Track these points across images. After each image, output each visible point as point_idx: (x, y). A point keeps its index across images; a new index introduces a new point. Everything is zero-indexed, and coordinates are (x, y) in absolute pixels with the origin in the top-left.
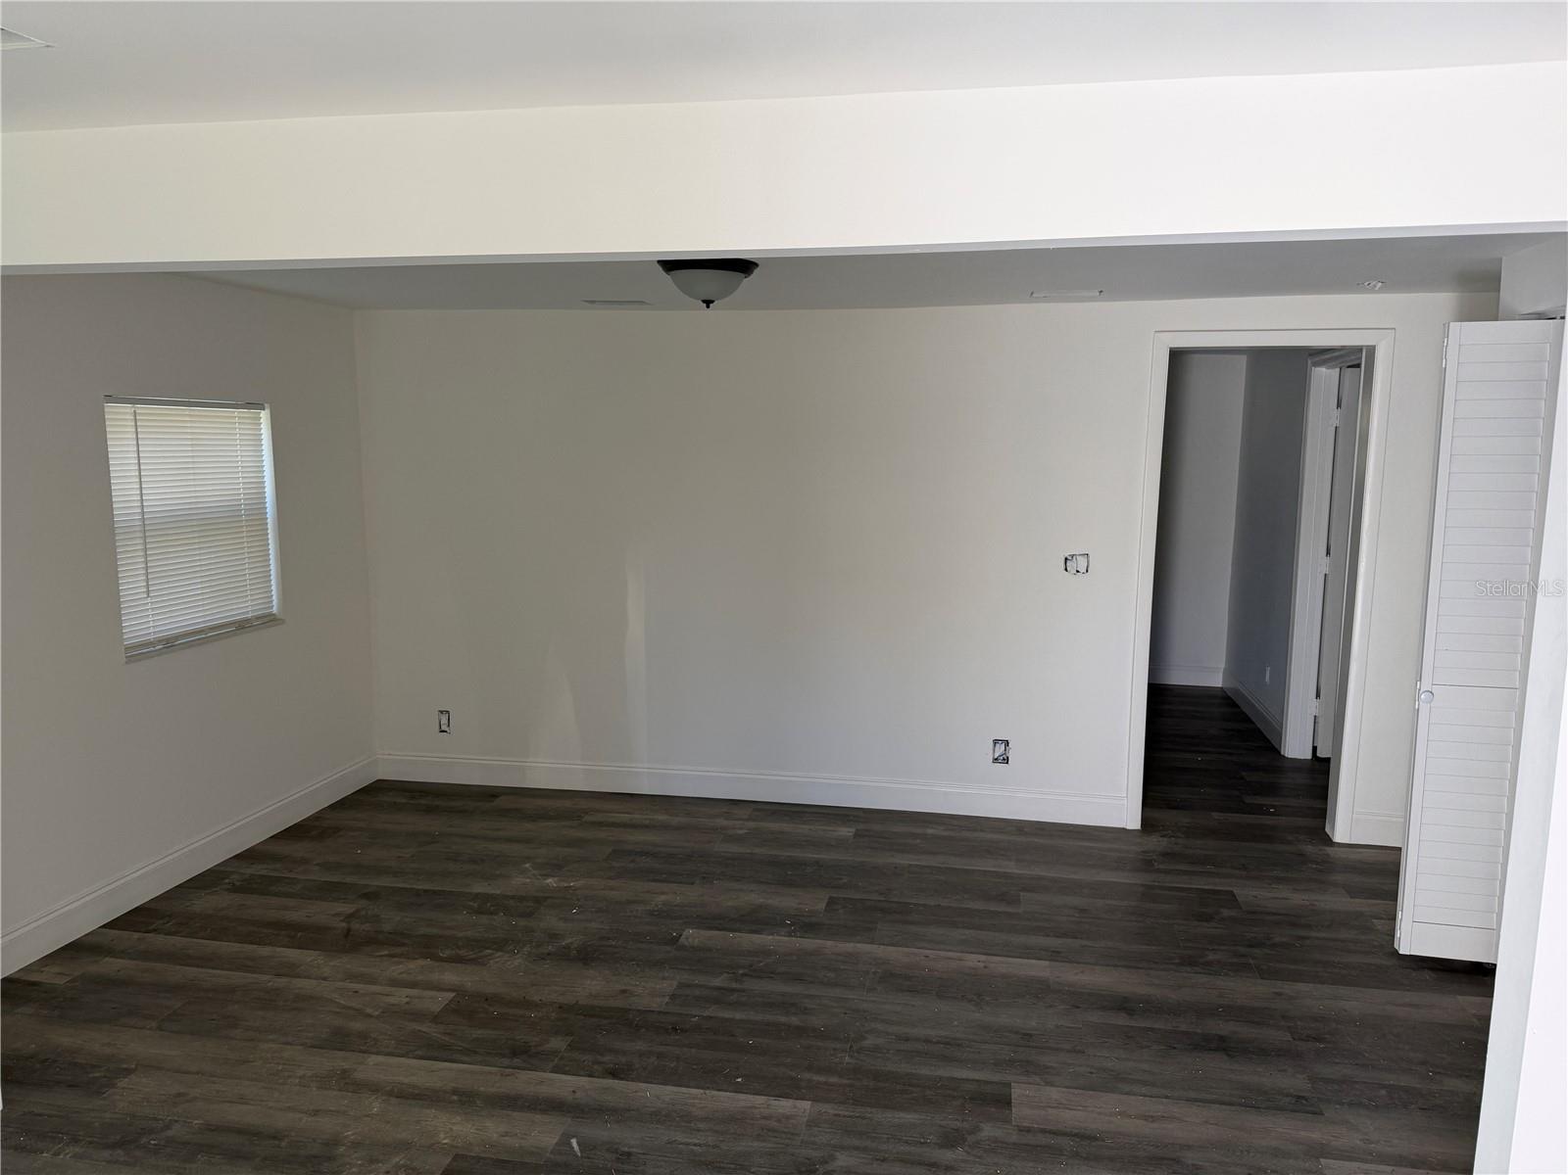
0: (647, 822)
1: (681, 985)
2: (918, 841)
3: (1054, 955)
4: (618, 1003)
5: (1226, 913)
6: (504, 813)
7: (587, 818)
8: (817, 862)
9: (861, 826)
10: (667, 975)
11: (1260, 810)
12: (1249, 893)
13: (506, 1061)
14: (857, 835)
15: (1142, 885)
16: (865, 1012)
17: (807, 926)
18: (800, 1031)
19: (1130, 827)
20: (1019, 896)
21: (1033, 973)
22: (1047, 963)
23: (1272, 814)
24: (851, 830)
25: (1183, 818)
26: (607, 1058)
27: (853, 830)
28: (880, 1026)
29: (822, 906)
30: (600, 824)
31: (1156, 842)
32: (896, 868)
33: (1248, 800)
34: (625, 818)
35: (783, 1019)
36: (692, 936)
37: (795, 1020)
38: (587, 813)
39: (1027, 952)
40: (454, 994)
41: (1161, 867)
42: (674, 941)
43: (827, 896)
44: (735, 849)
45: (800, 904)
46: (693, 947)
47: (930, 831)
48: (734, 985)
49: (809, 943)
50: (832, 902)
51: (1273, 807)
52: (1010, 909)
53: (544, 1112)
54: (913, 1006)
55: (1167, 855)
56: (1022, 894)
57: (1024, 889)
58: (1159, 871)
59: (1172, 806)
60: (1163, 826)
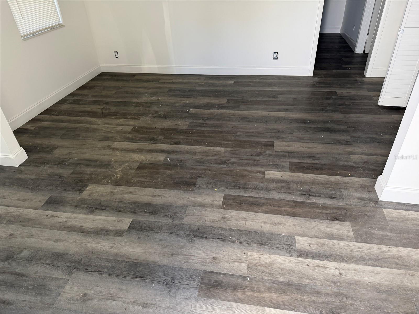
0: (177, 82)
1: (191, 123)
2: (251, 83)
3: (286, 110)
4: (175, 127)
5: (334, 97)
6: (138, 80)
7: (160, 81)
8: (224, 91)
9: (236, 80)
10: (186, 120)
11: (347, 69)
12: (340, 91)
13: (149, 142)
14: (234, 83)
15: (312, 91)
16: (237, 127)
17: (222, 107)
18: (221, 132)
19: (310, 75)
20: (278, 96)
21: (281, 115)
22: (284, 112)
23: (350, 70)
24: (233, 81)
25: (324, 72)
26: (174, 140)
27: (234, 81)
28: (241, 130)
29: (226, 102)
30: (164, 83)
31: (317, 79)
32: (245, 91)
33: (344, 66)
34: (171, 81)
35: (217, 129)
36: (192, 111)
37: (220, 130)
38: (160, 80)
39: (280, 110)
40: (133, 127)
41: (318, 86)
42: (188, 112)
43: (227, 99)
44: (202, 88)
45: (220, 102)
46: (192, 113)
47: (255, 80)
48: (204, 122)
49: (223, 111)
50: (228, 101)
51: (350, 68)
52: (275, 100)
53: (160, 153)
54: (249, 125)
55: (320, 83)
56: (279, 95)
57: (280, 94)
58: (317, 87)
59: (322, 69)
60: (319, 75)
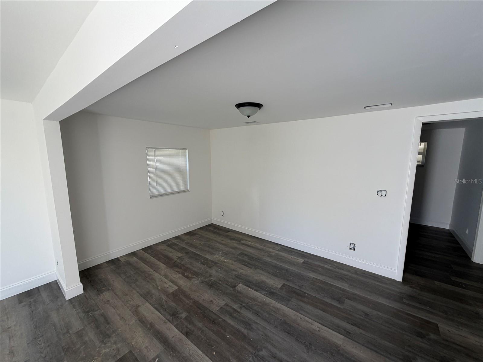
0: (254, 246)
1: (226, 305)
2: (321, 269)
3: (347, 334)
4: (206, 305)
5: (432, 336)
6: (227, 236)
8: (287, 270)
10: (225, 299)
11: (459, 285)
12: (445, 327)
13: (169, 317)
14: (304, 262)
15: (396, 309)
16: (268, 337)
17: (271, 293)
18: (244, 337)
19: (397, 280)
20: (345, 300)
21: (336, 341)
22: (343, 337)
23: (464, 288)
24: (302, 260)
25: (421, 281)
26: (189, 326)
28: (270, 347)
29: (280, 286)
31: (406, 289)
32: (309, 277)
33: (453, 279)
34: (249, 243)
35: (243, 330)
36: (241, 287)
38: (243, 240)
39: (337, 329)
40: (177, 288)
41: (407, 302)
42: (234, 287)
43: (283, 283)
44: (268, 259)
45: (274, 283)
46: (237, 291)
47: (326, 266)
48: (239, 310)
49: (268, 300)
50: (284, 285)
51: (464, 284)
52: (339, 306)
53: (161, 342)
54: (285, 340)
55: (411, 297)
57: (348, 298)
58: (404, 303)
59: (417, 274)
60: (412, 283)
